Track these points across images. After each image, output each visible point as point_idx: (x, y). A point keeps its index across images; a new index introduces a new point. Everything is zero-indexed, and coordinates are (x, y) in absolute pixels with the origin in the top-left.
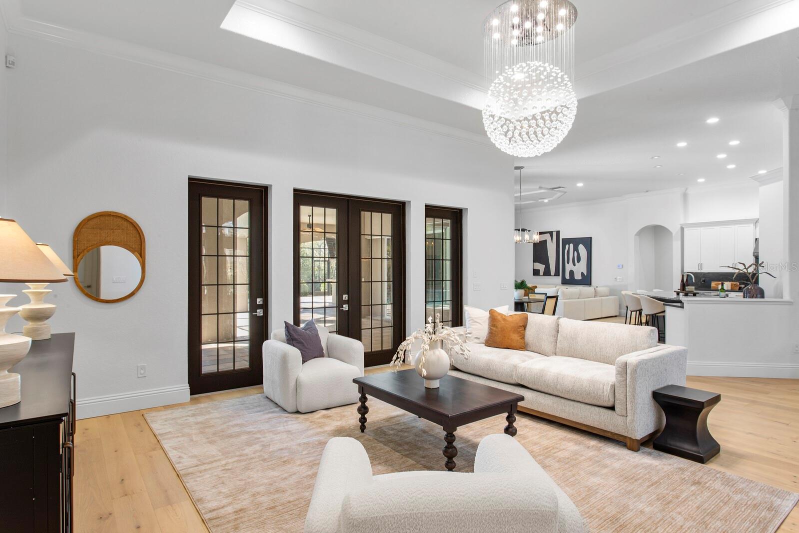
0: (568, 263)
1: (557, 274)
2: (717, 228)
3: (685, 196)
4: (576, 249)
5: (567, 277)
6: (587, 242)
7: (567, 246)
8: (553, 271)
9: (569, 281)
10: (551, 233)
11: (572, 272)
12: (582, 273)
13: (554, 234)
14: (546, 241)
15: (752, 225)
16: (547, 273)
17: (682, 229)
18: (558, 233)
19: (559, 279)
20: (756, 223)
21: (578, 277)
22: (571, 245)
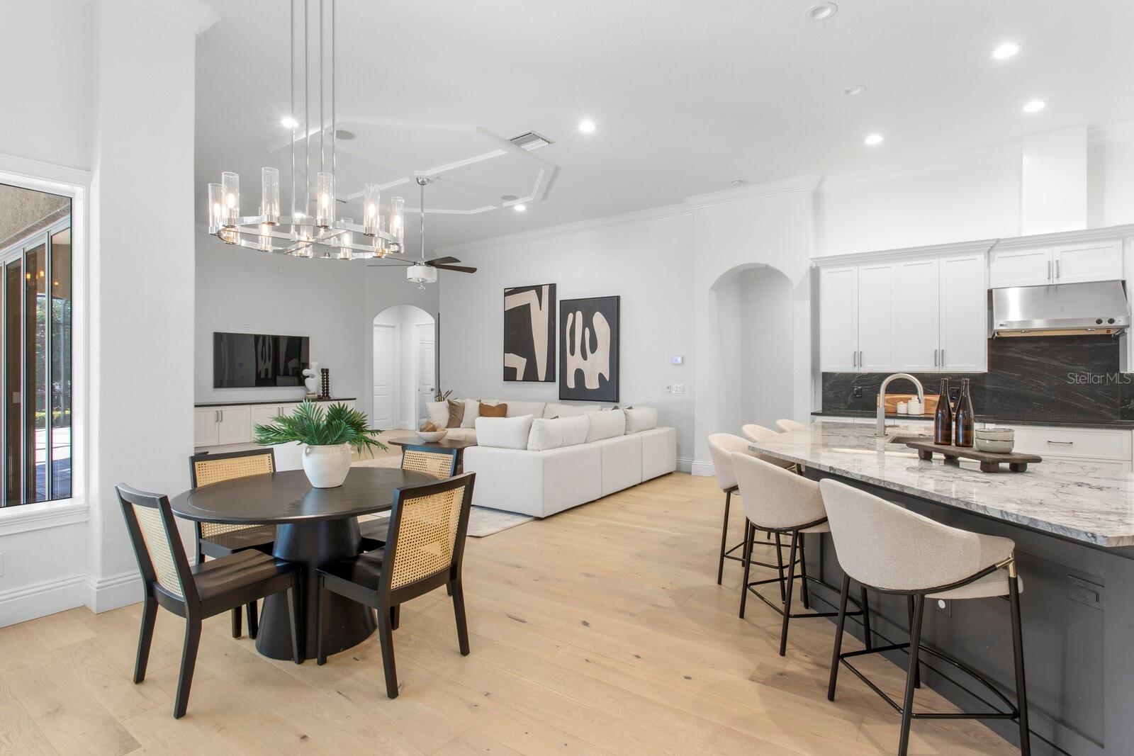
0: (572, 353)
1: (550, 378)
2: (897, 267)
3: (817, 197)
4: (588, 323)
5: (571, 384)
6: (611, 307)
7: (571, 315)
8: (542, 371)
9: (575, 394)
10: (538, 289)
11: (579, 374)
12: (601, 376)
13: (545, 291)
14: (528, 305)
15: (981, 257)
16: (531, 375)
17: (815, 274)
18: (553, 288)
19: (554, 388)
20: (989, 252)
21: (592, 383)
22: (579, 314)
